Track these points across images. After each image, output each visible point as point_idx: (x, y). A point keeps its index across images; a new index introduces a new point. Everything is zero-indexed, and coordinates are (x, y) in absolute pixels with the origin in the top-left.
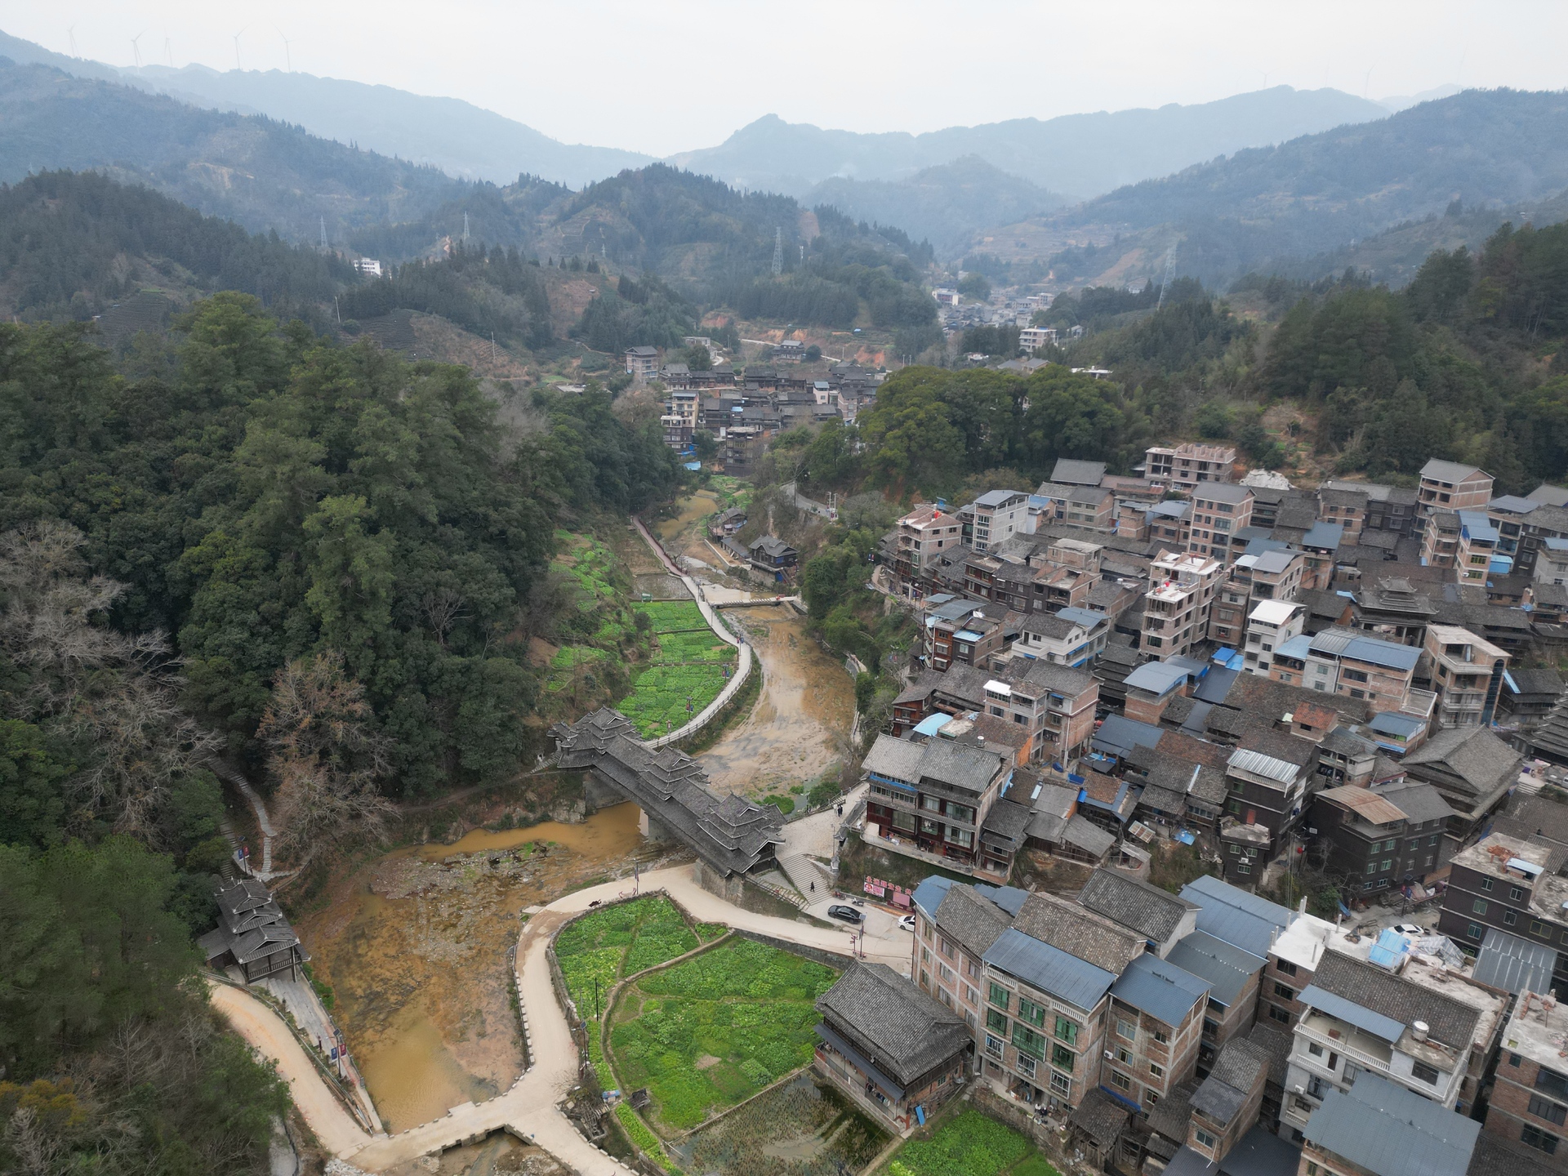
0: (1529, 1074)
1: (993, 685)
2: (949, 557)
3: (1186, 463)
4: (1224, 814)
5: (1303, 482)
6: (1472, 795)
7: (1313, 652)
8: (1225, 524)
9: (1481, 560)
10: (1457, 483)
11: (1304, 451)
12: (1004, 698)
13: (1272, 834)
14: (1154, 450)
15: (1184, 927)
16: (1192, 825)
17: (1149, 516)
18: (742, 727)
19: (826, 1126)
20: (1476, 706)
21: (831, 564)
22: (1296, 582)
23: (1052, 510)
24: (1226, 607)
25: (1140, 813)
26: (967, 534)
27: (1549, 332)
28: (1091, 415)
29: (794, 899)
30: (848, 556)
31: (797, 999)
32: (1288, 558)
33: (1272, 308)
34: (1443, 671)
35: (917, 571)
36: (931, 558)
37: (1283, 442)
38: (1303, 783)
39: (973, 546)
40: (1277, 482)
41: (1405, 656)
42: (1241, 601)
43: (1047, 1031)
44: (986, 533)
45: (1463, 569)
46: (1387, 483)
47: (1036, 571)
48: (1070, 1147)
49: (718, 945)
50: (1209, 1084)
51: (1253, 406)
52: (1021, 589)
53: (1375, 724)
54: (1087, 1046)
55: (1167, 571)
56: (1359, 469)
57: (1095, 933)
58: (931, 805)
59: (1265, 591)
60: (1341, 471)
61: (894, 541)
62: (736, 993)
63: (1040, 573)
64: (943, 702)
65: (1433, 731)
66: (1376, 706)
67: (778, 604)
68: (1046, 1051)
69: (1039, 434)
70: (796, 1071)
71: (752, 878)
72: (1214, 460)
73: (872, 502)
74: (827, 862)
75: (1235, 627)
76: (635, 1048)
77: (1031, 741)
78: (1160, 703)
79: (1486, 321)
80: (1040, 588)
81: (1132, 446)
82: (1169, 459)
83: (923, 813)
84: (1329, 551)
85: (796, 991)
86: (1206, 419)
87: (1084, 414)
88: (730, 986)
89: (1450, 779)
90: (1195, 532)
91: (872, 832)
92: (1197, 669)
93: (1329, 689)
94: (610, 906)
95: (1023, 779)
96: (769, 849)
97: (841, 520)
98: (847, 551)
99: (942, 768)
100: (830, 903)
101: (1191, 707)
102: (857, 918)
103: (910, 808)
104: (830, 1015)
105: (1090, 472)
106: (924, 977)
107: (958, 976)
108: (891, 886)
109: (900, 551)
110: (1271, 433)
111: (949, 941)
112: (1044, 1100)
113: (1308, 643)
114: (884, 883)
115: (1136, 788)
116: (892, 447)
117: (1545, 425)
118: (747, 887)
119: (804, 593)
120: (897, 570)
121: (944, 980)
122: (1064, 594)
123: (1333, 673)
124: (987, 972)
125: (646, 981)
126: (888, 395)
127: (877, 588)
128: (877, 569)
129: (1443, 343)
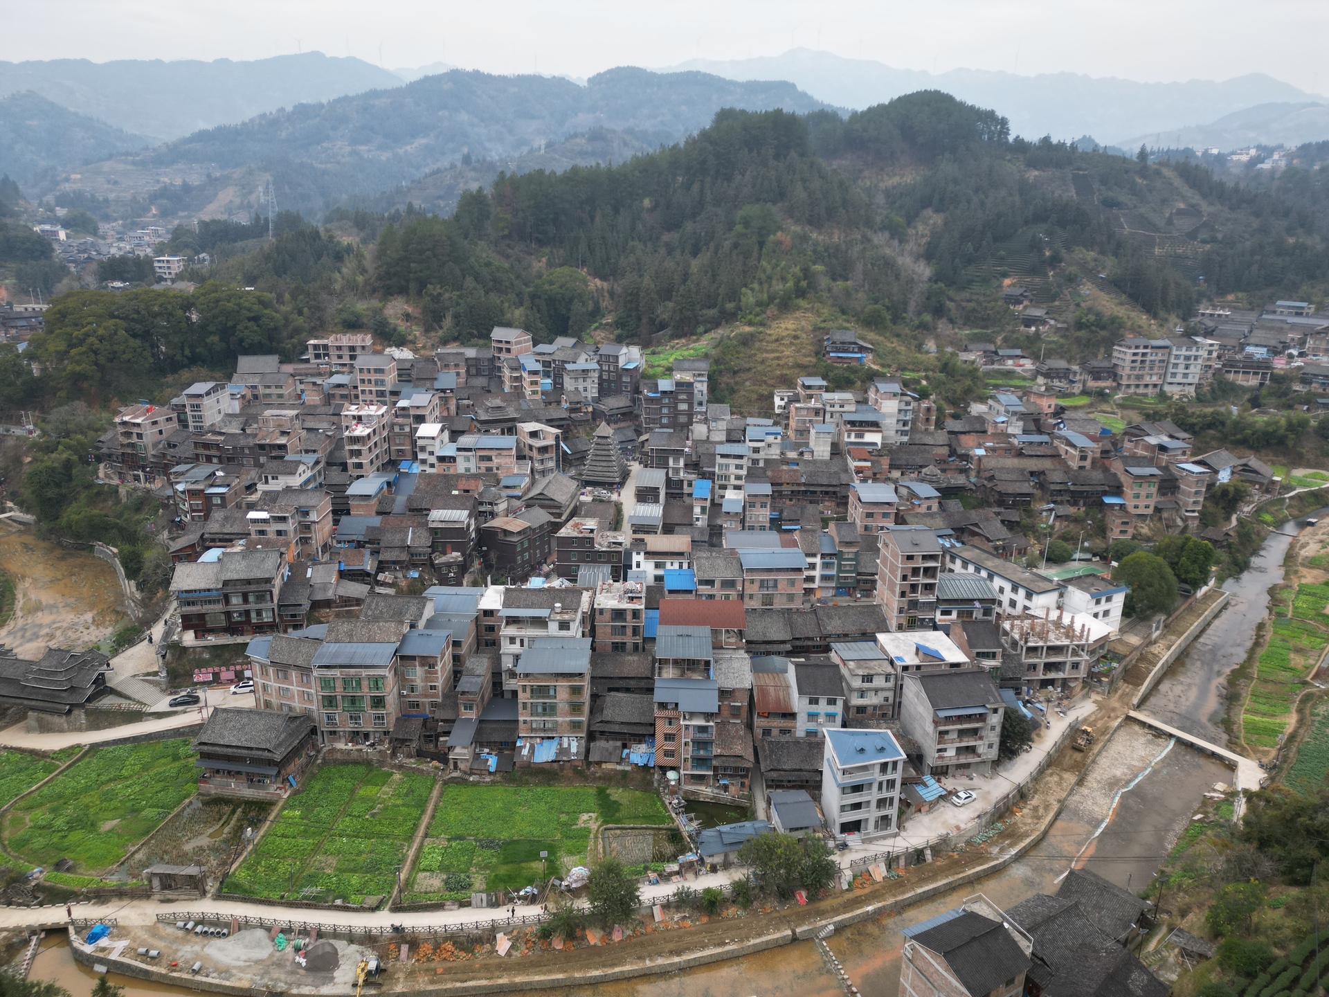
0: (607, 616)
1: (253, 515)
2: (174, 440)
3: (339, 348)
4: (433, 552)
5: (422, 352)
6: (559, 507)
7: (459, 450)
8: (382, 382)
9: (536, 383)
10: (513, 340)
11: (417, 331)
12: (264, 521)
13: (463, 555)
14: (312, 342)
15: (428, 612)
16: (415, 566)
17: (326, 387)
19: (224, 818)
20: (551, 464)
21: (53, 469)
22: (437, 413)
23: (248, 393)
24: (399, 435)
25: (381, 567)
26: (183, 423)
27: (541, 243)
28: (256, 319)
29: (136, 707)
30: (68, 460)
31: (165, 765)
32: (428, 397)
33: (362, 234)
34: (531, 447)
35: (144, 459)
36: (155, 445)
37: (402, 327)
38: (473, 521)
39: (191, 429)
40: (405, 354)
41: (509, 441)
42: (407, 429)
43: (366, 691)
44: (200, 417)
45: (528, 390)
46: (473, 346)
47: (255, 436)
48: (394, 755)
49: (79, 760)
50: (464, 679)
51: (375, 303)
52: (247, 451)
53: (502, 484)
54: (390, 692)
55: (354, 417)
56: (455, 339)
57: (379, 627)
58: (236, 600)
59: (421, 419)
60: (444, 342)
61: (114, 438)
62: (110, 780)
63: (259, 436)
64: (213, 540)
65: (533, 482)
66: (501, 474)
68: (367, 703)
69: (215, 338)
70: (187, 801)
71: (91, 706)
72: (359, 344)
73: (79, 412)
74: (155, 674)
75: (407, 448)
76: (39, 842)
77: (293, 546)
78: (374, 502)
79: (504, 237)
80: (262, 447)
81: (295, 340)
82: (325, 347)
83: (230, 608)
84: (452, 390)
85: (163, 761)
86: (344, 315)
87: (250, 319)
88: (103, 778)
89: (547, 502)
90: (363, 392)
91: (189, 638)
92: (391, 477)
93: (473, 470)
95: (297, 569)
96: (100, 680)
97: (45, 433)
98: (65, 456)
99: (238, 570)
100: (169, 699)
101: (394, 500)
102: (196, 700)
103: (219, 607)
104: (205, 748)
105: (268, 363)
106: (268, 704)
107: (295, 688)
108: (217, 669)
109: (122, 445)
110: (392, 321)
111: (282, 668)
112: (372, 736)
113: (454, 446)
114: (210, 670)
115: (375, 553)
116: (78, 363)
117: (551, 301)
118: (88, 713)
119: (23, 505)
120: (123, 462)
121: (284, 697)
122: (282, 447)
123: (473, 460)
124: (315, 673)
125: (22, 804)
126: (59, 318)
127: (107, 481)
128: (102, 466)
129: (483, 252)
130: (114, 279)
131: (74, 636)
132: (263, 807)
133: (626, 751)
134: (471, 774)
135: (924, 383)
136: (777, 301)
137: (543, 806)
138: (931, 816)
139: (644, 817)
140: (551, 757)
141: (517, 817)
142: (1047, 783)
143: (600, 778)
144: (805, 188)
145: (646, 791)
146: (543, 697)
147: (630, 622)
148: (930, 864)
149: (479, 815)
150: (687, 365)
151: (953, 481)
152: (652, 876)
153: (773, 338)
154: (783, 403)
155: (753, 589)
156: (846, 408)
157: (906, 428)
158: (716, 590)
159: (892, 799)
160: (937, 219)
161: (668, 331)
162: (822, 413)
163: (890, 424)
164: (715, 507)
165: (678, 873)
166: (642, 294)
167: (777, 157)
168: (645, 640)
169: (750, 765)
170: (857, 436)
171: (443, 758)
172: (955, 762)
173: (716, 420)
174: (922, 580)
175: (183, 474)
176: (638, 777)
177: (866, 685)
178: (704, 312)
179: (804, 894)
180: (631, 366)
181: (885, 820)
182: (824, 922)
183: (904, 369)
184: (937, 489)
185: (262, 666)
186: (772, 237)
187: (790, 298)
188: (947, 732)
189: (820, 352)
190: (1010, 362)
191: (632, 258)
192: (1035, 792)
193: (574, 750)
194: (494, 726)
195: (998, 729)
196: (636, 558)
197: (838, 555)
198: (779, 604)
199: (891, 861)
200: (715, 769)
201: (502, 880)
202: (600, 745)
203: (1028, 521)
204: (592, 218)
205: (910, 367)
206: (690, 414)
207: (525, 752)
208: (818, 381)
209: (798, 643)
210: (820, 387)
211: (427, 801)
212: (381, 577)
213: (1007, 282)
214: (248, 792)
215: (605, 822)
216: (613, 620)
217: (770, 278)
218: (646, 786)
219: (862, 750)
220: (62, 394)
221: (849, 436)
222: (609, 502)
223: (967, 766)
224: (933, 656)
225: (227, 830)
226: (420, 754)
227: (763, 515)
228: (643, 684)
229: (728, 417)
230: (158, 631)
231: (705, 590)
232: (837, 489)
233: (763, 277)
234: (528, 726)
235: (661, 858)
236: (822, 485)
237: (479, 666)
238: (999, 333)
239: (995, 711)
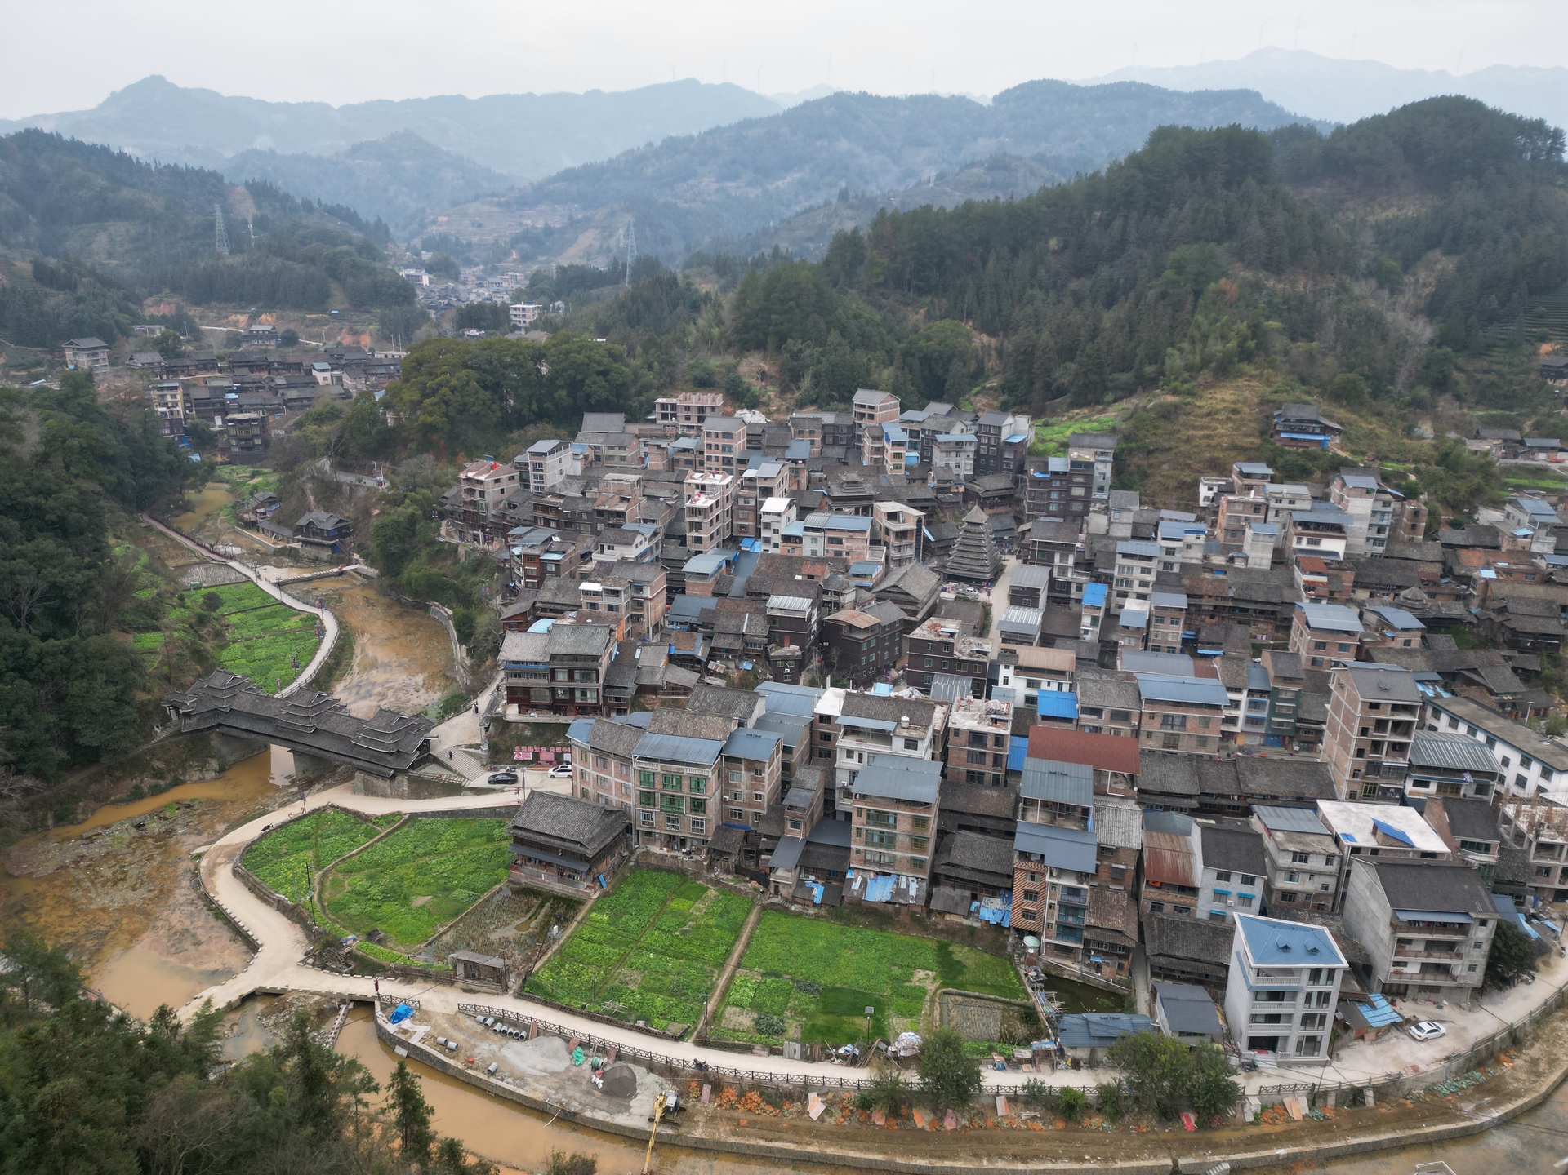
0: (964, 738)
2: (514, 500)
3: (688, 408)
4: (770, 643)
5: (776, 416)
6: (915, 604)
7: (806, 529)
8: (729, 449)
9: (900, 456)
10: (877, 405)
11: (772, 392)
12: (597, 593)
13: (802, 649)
14: (660, 400)
15: (759, 710)
16: (749, 656)
17: (670, 451)
18: (348, 679)
19: (533, 910)
20: (910, 552)
21: (398, 523)
22: (786, 486)
23: (591, 454)
24: (742, 508)
25: (713, 654)
26: (525, 482)
27: (920, 291)
28: (604, 373)
29: (456, 780)
30: (413, 515)
31: (479, 845)
32: (778, 467)
33: (722, 281)
34: (887, 531)
35: (485, 518)
36: (496, 504)
37: (756, 386)
38: (815, 612)
39: (532, 489)
40: (757, 417)
41: (863, 523)
42: (752, 503)
43: (686, 792)
44: (542, 477)
45: (890, 464)
46: (833, 410)
47: (594, 500)
48: (710, 867)
49: (398, 828)
50: (792, 792)
51: (730, 359)
52: (585, 517)
53: (851, 571)
54: (712, 795)
55: (697, 486)
56: (813, 402)
57: (705, 722)
58: (561, 676)
59: (767, 492)
60: (801, 405)
61: (457, 495)
62: (426, 854)
63: (599, 501)
64: (544, 610)
65: (887, 572)
66: (851, 560)
67: (341, 573)
68: (686, 806)
69: (563, 393)
70: (497, 887)
71: (414, 773)
72: (709, 404)
73: (427, 465)
74: (478, 746)
75: (751, 523)
76: (355, 909)
77: (623, 622)
78: (711, 581)
79: (879, 285)
80: (600, 513)
81: (642, 398)
82: (674, 406)
83: (555, 685)
84: (804, 461)
85: (478, 840)
86: (696, 372)
87: (599, 373)
88: (420, 851)
89: (901, 596)
90: (709, 458)
91: (513, 713)
92: (730, 555)
93: (820, 554)
94: (284, 825)
95: (626, 648)
96: (425, 747)
97: (393, 485)
98: (410, 510)
99: (567, 644)
100: (488, 775)
101: (732, 582)
102: (514, 780)
103: (544, 682)
104: (519, 833)
105: (613, 422)
106: (584, 793)
107: (613, 779)
108: (537, 749)
109: (465, 503)
110: (746, 380)
111: (602, 755)
112: (688, 843)
113: (801, 524)
114: (531, 748)
115: (708, 638)
116: (430, 414)
117: (926, 360)
118: (411, 780)
119: (369, 559)
120: (464, 520)
121: (601, 787)
122: (621, 515)
123: (821, 542)
124: (635, 766)
125: (343, 866)
126: (416, 366)
127: (448, 539)
128: (444, 523)
129: (854, 303)
130: (471, 327)
131: (404, 698)
132: (571, 905)
133: (975, 904)
134: (793, 902)
135: (1413, 477)
136: (1213, 365)
137: (872, 954)
138: (1378, 1047)
139: (992, 986)
140: (886, 897)
141: (842, 961)
142: (1554, 1030)
143: (942, 931)
144: (1263, 224)
145: (996, 955)
146: (881, 825)
147: (991, 749)
148: (1371, 1110)
149: (798, 951)
150: (1087, 440)
151: (1444, 610)
152: (998, 1059)
153: (1205, 411)
154: (1211, 494)
155: (1154, 726)
156: (1298, 505)
157: (1382, 536)
158: (1104, 723)
159: (1323, 1018)
160: (1446, 264)
161: (1067, 398)
162: (1263, 510)
163: (1360, 529)
164: (1111, 618)
165: (1029, 1061)
166: (1038, 353)
167: (1227, 185)
168: (1008, 772)
169: (1132, 944)
170: (1310, 542)
171: (763, 878)
172: (1418, 981)
173: (1119, 510)
174: (1389, 737)
175: (520, 537)
176: (989, 937)
177: (1298, 865)
178: (1115, 376)
179: (1193, 1118)
180: (1016, 440)
181: (1312, 1043)
182: (1217, 1158)
183: (1385, 458)
184: (1421, 619)
185: (582, 750)
186: (1212, 286)
187: (1231, 362)
188: (1409, 941)
189: (1267, 431)
190: (1542, 456)
191: (1029, 310)
192: (1536, 1039)
193: (913, 892)
194: (822, 850)
195: (1486, 947)
196: (1003, 672)
197: (1272, 694)
198: (1186, 748)
199: (1316, 1096)
200: (1086, 942)
201: (819, 1032)
202: (944, 891)
203: (1554, 671)
204: (984, 262)
205: (1394, 456)
206: (1087, 502)
207: (856, 886)
208: (1262, 469)
209: (1208, 800)
210: (1263, 477)
211: (742, 925)
212: (712, 665)
213: (1546, 348)
214: (558, 887)
215: (944, 984)
216: (970, 744)
217: (1206, 336)
218: (998, 949)
219: (1286, 948)
220: (413, 446)
221: (1299, 542)
222: (976, 602)
223: (1435, 989)
224: (1399, 839)
225: (533, 924)
226: (739, 871)
227: (1174, 633)
228: (1002, 826)
229: (1137, 508)
230: (483, 701)
231: (1089, 720)
232: (1277, 609)
233: (1197, 334)
234: (861, 856)
235: (1009, 1039)
236: (1256, 602)
237: (810, 779)
238: (1528, 416)
239: (1483, 923)
